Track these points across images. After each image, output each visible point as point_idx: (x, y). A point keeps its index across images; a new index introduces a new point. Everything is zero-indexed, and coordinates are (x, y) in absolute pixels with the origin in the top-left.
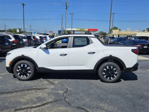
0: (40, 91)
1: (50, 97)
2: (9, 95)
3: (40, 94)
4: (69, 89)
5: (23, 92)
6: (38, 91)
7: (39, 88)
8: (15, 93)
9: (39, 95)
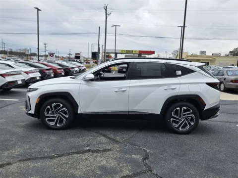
0: (99, 154)
1: (123, 166)
2: (47, 162)
3: (102, 160)
4: (148, 151)
5: (70, 157)
6: (95, 154)
7: (95, 149)
8: (58, 159)
9: (102, 163)
